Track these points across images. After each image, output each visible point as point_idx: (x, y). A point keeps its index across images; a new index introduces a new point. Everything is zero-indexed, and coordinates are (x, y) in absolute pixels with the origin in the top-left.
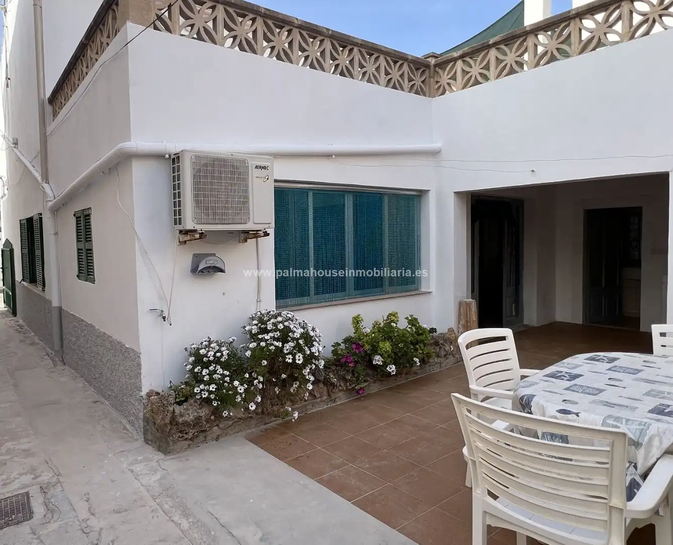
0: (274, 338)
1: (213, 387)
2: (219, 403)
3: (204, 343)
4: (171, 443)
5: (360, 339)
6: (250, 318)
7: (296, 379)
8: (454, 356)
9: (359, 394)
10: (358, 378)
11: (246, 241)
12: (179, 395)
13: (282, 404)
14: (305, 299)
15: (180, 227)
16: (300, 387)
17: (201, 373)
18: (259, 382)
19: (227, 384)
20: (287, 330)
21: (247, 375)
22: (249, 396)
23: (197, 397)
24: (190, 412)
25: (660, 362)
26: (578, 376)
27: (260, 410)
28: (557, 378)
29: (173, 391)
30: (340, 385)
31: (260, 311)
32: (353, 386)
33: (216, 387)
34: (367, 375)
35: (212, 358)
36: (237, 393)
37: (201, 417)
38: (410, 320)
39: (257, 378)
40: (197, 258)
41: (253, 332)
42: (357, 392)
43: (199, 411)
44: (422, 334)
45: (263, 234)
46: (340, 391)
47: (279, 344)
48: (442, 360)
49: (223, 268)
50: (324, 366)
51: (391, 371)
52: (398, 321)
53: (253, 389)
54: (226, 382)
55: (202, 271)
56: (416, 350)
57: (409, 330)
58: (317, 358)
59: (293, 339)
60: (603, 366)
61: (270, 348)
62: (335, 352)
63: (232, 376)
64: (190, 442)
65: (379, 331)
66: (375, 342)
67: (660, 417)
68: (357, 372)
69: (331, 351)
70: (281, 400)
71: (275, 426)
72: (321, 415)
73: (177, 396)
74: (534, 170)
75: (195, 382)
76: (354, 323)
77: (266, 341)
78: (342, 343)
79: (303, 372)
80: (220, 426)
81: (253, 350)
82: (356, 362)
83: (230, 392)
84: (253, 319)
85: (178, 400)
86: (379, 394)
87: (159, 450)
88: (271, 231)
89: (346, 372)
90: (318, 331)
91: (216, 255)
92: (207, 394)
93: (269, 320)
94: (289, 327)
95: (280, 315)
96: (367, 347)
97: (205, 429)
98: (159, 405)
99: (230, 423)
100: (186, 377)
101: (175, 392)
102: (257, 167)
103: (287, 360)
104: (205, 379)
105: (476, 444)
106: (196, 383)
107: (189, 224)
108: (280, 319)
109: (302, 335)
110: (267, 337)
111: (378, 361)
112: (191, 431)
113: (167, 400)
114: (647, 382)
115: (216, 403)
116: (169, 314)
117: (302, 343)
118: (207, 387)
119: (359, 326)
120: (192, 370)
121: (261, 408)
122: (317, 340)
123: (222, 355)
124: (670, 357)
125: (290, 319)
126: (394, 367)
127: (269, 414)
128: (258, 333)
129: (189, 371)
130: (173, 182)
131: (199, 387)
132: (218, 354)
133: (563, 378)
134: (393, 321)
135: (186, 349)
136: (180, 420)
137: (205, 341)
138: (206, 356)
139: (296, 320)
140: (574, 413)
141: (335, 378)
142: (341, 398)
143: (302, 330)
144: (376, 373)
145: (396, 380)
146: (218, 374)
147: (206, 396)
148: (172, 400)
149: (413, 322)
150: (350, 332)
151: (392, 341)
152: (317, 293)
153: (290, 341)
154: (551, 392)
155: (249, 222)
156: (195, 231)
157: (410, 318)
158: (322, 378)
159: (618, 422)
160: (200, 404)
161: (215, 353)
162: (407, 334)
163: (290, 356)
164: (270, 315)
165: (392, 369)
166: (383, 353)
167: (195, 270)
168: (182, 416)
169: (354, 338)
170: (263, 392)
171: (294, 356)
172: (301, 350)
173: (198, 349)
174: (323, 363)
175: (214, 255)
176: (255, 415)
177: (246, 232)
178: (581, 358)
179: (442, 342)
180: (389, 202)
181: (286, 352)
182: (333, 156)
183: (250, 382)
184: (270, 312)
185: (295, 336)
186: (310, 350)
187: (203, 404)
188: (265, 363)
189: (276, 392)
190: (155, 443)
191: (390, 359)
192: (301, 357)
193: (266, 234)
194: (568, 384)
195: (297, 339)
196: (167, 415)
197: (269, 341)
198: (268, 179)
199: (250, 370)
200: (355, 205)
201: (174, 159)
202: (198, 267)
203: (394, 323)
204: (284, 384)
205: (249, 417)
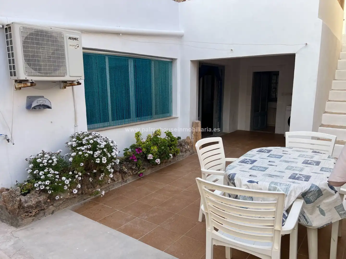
0: (88, 149)
1: (48, 182)
2: (53, 191)
3: (40, 155)
4: (20, 220)
5: (140, 146)
6: (70, 137)
7: (102, 172)
8: (189, 151)
9: (140, 176)
10: (139, 168)
11: (65, 88)
12: (23, 189)
13: (94, 187)
14: (106, 124)
15: (16, 78)
16: (105, 176)
17: (38, 174)
18: (79, 176)
19: (57, 180)
20: (96, 143)
21: (71, 173)
22: (73, 185)
23: (37, 189)
24: (32, 199)
25: (290, 151)
26: (255, 161)
27: (80, 192)
28: (245, 163)
29: (19, 187)
30: (129, 173)
31: (77, 133)
32: (137, 172)
33: (50, 182)
34: (144, 165)
35: (46, 164)
36: (65, 184)
37: (40, 201)
38: (167, 134)
39: (77, 174)
40: (30, 99)
41: (73, 146)
42: (139, 175)
43: (39, 198)
44: (173, 141)
45: (76, 84)
46: (129, 176)
47: (91, 152)
48: (184, 154)
49: (50, 106)
50: (120, 163)
51: (157, 162)
52: (161, 134)
53: (75, 181)
54: (56, 178)
55: (34, 108)
56: (171, 149)
57: (167, 139)
58: (115, 159)
59: (100, 149)
60: (265, 155)
61: (85, 155)
62: (125, 154)
63: (60, 174)
64: (34, 218)
65: (151, 140)
66: (148, 147)
67: (294, 180)
68: (138, 164)
69: (123, 154)
70: (93, 185)
71: (90, 200)
72: (118, 191)
73: (22, 190)
74: (232, 49)
75: (34, 180)
76: (136, 136)
77: (82, 151)
78: (129, 148)
79: (107, 168)
80: (54, 205)
81: (74, 157)
82: (138, 159)
83: (60, 184)
84: (73, 137)
85: (23, 193)
86: (151, 175)
87: (12, 225)
88: (82, 82)
89: (132, 164)
90: (115, 143)
91: (45, 97)
92: (44, 187)
93: (84, 138)
94: (97, 141)
95: (90, 134)
96: (144, 150)
97: (44, 208)
98: (9, 197)
99: (61, 202)
100: (28, 177)
101: (20, 187)
102: (70, 38)
103: (96, 161)
104: (42, 178)
105: (209, 204)
106: (36, 180)
107: (22, 76)
108: (91, 137)
109: (105, 145)
110: (83, 148)
111: (151, 157)
112: (34, 211)
113: (15, 193)
114: (286, 162)
115: (51, 191)
116: (12, 137)
117: (105, 151)
118: (44, 182)
119: (139, 138)
120: (32, 173)
121: (81, 191)
122: (115, 148)
123: (53, 162)
124: (294, 148)
125: (97, 137)
126: (159, 160)
127: (86, 194)
128: (77, 147)
129: (30, 173)
130: (7, 46)
131: (37, 183)
132: (50, 161)
133: (248, 162)
134: (158, 135)
135: (26, 160)
136: (26, 205)
137: (40, 153)
138: (41, 163)
139: (101, 137)
140: (256, 182)
141: (126, 169)
142: (130, 180)
143: (105, 143)
144: (149, 164)
145: (160, 166)
146: (51, 174)
147: (43, 188)
148: (18, 193)
149: (169, 134)
150: (134, 141)
151: (158, 145)
152: (113, 120)
153: (98, 150)
154: (243, 171)
155: (66, 75)
156: (27, 81)
157: (167, 132)
158: (118, 170)
159: (276, 185)
160: (39, 193)
161: (48, 160)
162: (165, 141)
163: (99, 159)
164: (84, 135)
165: (158, 161)
166: (153, 153)
167: (29, 107)
168: (26, 202)
169: (136, 145)
170: (81, 182)
171: (101, 159)
172: (105, 155)
173: (36, 159)
174: (118, 161)
175: (43, 97)
176: (77, 196)
177: (65, 82)
178: (255, 151)
179: (184, 144)
180: (155, 65)
181: (95, 156)
182: (121, 35)
183: (73, 177)
184: (84, 133)
185: (101, 147)
186: (111, 155)
187: (41, 193)
188: (82, 164)
189: (90, 181)
190: (9, 221)
191: (157, 156)
192: (105, 159)
193: (79, 84)
194: (251, 166)
195: (103, 149)
196: (16, 203)
197: (85, 151)
198: (78, 47)
199: (73, 169)
200: (135, 66)
201: (6, 29)
202: (31, 105)
203: (159, 135)
204: (95, 176)
205: (74, 197)
